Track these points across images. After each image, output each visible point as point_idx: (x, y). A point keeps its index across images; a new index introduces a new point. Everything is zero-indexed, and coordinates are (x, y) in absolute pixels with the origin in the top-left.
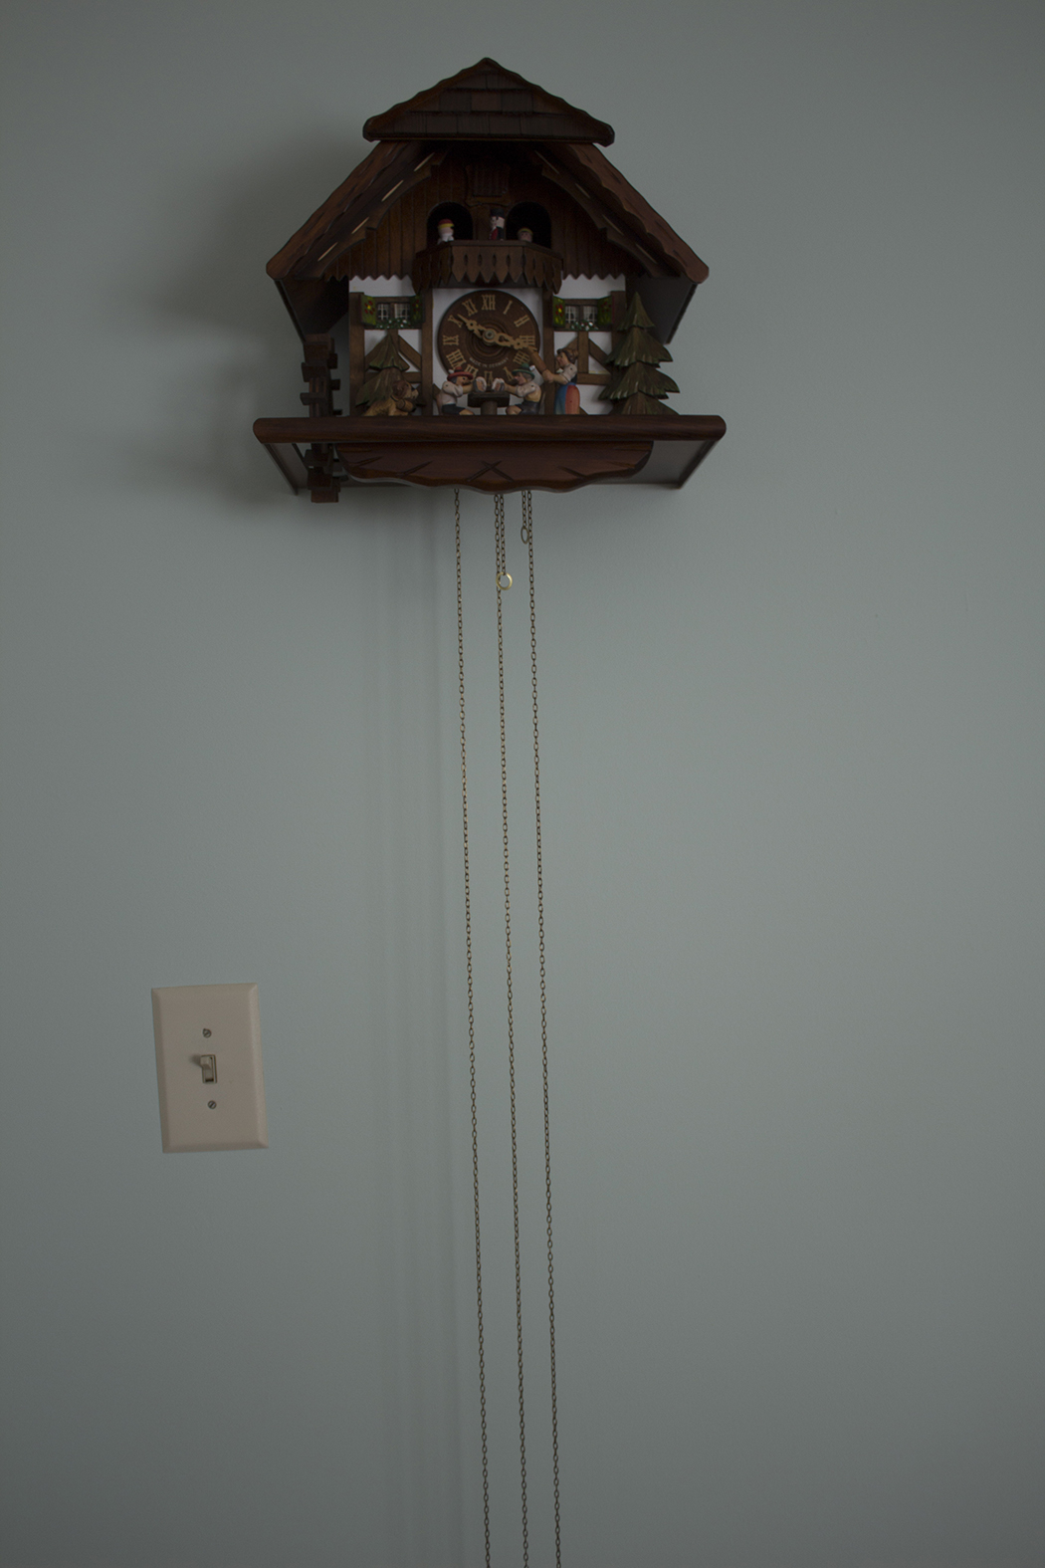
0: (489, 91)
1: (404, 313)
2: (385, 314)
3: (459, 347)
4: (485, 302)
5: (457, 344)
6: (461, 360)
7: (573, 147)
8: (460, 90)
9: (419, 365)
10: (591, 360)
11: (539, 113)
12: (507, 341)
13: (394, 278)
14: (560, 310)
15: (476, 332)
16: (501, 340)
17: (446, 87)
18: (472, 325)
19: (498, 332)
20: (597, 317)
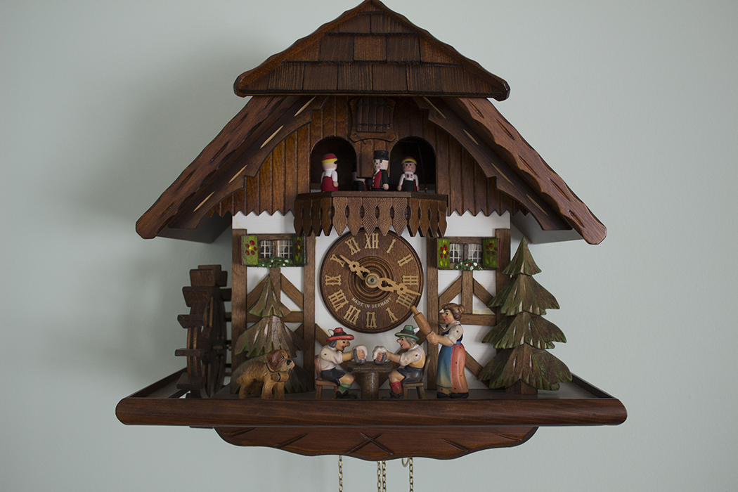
0: (372, 35)
1: (286, 251)
2: (267, 251)
3: (341, 287)
4: (368, 240)
5: (340, 284)
6: (344, 300)
7: (465, 101)
8: (342, 35)
9: (301, 305)
10: (475, 300)
11: (427, 63)
12: (390, 286)
13: (277, 214)
14: (444, 252)
15: (359, 274)
16: (384, 284)
17: (328, 32)
18: (354, 266)
19: (381, 277)
20: (481, 255)
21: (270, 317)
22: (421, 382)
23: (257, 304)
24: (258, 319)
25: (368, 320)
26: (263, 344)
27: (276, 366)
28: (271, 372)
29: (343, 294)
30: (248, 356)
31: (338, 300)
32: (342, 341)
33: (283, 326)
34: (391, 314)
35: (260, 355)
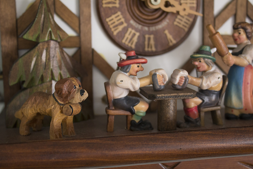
3: (119, 9)
9: (77, 29)
12: (174, 5)
21: (48, 42)
22: (217, 105)
23: (32, 28)
24: (33, 45)
25: (146, 43)
26: (41, 71)
27: (67, 97)
28: (60, 104)
29: (121, 17)
30: (25, 86)
31: (117, 23)
32: (136, 65)
33: (62, 52)
34: (170, 37)
35: (38, 85)
